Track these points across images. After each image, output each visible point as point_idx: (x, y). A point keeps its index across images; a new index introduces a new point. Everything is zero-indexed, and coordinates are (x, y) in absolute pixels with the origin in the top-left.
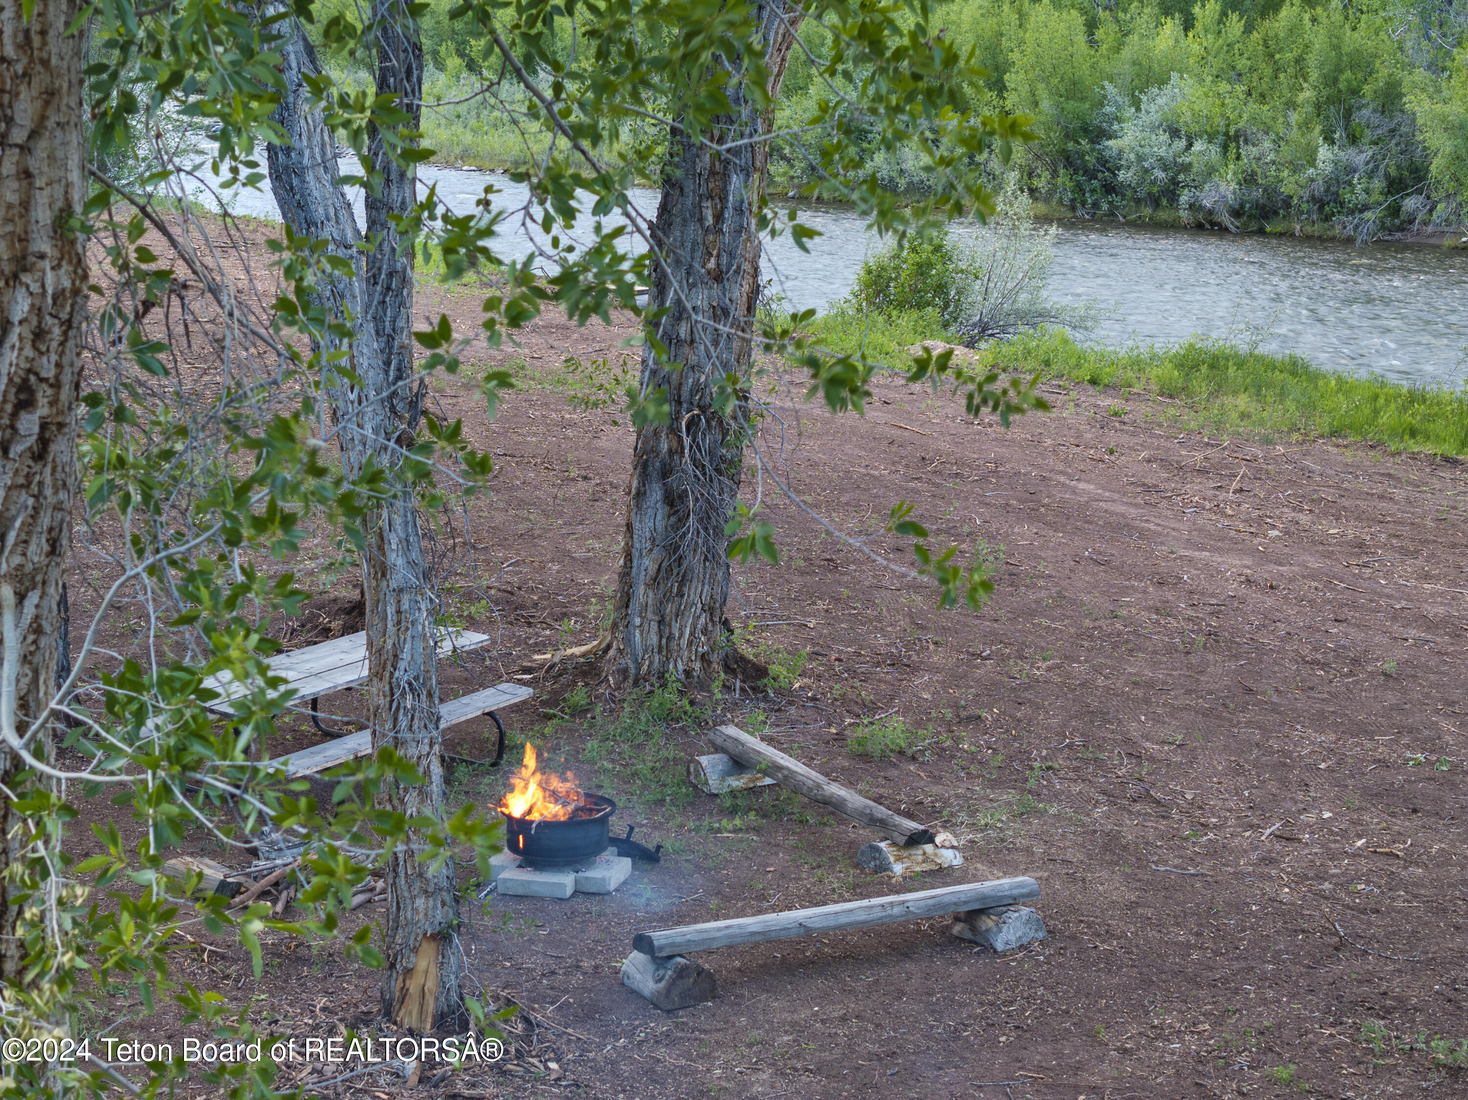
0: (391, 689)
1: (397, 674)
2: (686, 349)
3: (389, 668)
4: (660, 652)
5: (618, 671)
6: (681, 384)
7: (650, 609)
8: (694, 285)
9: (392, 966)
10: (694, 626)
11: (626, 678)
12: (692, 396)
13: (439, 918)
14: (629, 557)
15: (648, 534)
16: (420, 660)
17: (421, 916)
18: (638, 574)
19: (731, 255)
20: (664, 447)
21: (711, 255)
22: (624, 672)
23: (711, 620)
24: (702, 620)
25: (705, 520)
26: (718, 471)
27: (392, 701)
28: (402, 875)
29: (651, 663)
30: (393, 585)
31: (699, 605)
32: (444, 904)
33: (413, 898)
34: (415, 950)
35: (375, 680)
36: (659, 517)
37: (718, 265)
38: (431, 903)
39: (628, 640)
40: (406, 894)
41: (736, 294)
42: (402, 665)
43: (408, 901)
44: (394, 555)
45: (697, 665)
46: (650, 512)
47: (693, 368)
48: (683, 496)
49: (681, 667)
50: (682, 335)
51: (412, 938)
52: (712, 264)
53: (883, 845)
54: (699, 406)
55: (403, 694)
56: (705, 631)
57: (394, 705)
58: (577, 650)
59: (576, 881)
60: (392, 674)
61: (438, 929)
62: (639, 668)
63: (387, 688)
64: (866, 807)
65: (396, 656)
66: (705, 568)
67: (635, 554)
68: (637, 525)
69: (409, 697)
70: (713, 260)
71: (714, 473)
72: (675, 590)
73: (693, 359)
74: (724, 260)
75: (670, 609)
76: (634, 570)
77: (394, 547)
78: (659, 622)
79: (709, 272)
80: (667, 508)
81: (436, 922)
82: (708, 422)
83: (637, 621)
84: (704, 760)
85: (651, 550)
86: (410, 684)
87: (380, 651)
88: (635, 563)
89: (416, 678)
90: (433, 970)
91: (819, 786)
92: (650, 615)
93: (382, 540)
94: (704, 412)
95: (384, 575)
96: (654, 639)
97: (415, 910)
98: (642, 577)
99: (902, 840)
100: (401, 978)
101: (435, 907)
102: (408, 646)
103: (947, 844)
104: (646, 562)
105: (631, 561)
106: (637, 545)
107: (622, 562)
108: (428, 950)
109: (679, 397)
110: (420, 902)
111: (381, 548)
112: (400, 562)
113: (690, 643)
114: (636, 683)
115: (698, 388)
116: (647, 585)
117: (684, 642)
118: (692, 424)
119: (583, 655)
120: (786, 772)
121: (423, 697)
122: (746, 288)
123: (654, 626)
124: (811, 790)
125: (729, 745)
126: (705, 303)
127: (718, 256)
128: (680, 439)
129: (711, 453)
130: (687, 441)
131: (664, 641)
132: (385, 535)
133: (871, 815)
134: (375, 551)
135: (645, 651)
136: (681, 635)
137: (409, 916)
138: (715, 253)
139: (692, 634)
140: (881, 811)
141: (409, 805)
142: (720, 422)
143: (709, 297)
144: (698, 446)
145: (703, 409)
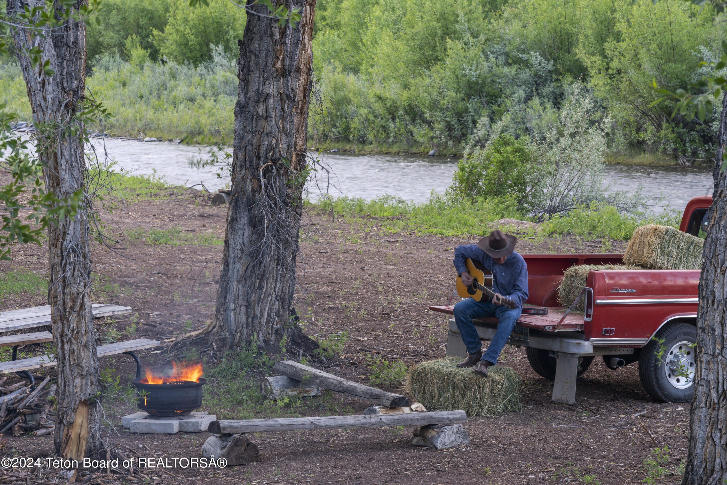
0: (62, 252)
1: (65, 243)
2: (263, 122)
3: (61, 239)
4: (247, 327)
5: (219, 339)
6: (260, 146)
7: (240, 298)
8: (268, 79)
9: (61, 422)
10: (270, 310)
11: (224, 345)
12: (267, 153)
13: (89, 391)
14: (226, 262)
15: (239, 247)
16: (79, 235)
17: (78, 389)
18: (232, 275)
19: (292, 59)
20: (249, 188)
21: (278, 59)
22: (223, 341)
23: (283, 307)
24: (276, 306)
25: (277, 234)
26: (284, 202)
27: (62, 260)
28: (67, 365)
29: (242, 335)
30: (63, 190)
31: (274, 296)
32: (92, 383)
33: (74, 379)
34: (74, 411)
35: (52, 248)
36: (246, 235)
37: (283, 65)
38: (84, 381)
39: (226, 320)
40: (70, 377)
41: (295, 85)
42: (68, 238)
43: (71, 381)
44: (64, 173)
45: (273, 337)
46: (240, 232)
47: (267, 134)
48: (261, 221)
49: (261, 338)
50: (260, 113)
51: (73, 403)
52: (279, 65)
53: (377, 408)
54: (272, 160)
55: (68, 255)
56: (278, 314)
57: (64, 262)
58: (193, 334)
59: (180, 425)
60: (62, 243)
61: (88, 397)
62: (233, 336)
63: (59, 252)
64: (368, 390)
65: (65, 233)
66: (278, 270)
67: (231, 261)
68: (231, 241)
69: (72, 255)
70: (279, 62)
71: (281, 204)
72: (257, 285)
73: (268, 129)
74: (287, 62)
75: (253, 297)
76: (230, 272)
77: (64, 167)
78: (247, 307)
79: (277, 70)
80: (251, 229)
81: (87, 393)
82: (277, 170)
83: (232, 306)
84: (271, 379)
85: (241, 258)
86: (73, 249)
87: (55, 230)
88: (231, 267)
89: (77, 245)
90: (85, 424)
91: (341, 383)
92: (240, 302)
93: (57, 164)
94: (275, 164)
95: (58, 185)
96: (243, 318)
97: (75, 386)
98: (235, 277)
99: (388, 403)
100: (66, 429)
101: (86, 384)
102: (71, 227)
103: (419, 409)
104: (238, 266)
105: (228, 266)
106: (232, 255)
107: (222, 268)
108: (83, 410)
109: (259, 154)
110: (78, 381)
111: (56, 169)
112: (67, 177)
113: (268, 322)
114: (231, 347)
115: (270, 148)
116: (239, 282)
117: (264, 320)
118: (267, 171)
119: (197, 336)
120: (321, 379)
121: (81, 256)
122: (302, 82)
123: (243, 309)
124: (336, 385)
125: (287, 370)
126: (275, 91)
127: (283, 60)
128: (259, 180)
129: (280, 192)
130: (263, 181)
131: (250, 320)
132: (59, 160)
133: (371, 393)
134: (53, 170)
135: (238, 327)
136: (262, 316)
137: (71, 390)
138: (281, 57)
139: (269, 315)
140: (377, 391)
141: (72, 322)
142: (286, 171)
143: (278, 87)
144: (271, 186)
145: (274, 161)
